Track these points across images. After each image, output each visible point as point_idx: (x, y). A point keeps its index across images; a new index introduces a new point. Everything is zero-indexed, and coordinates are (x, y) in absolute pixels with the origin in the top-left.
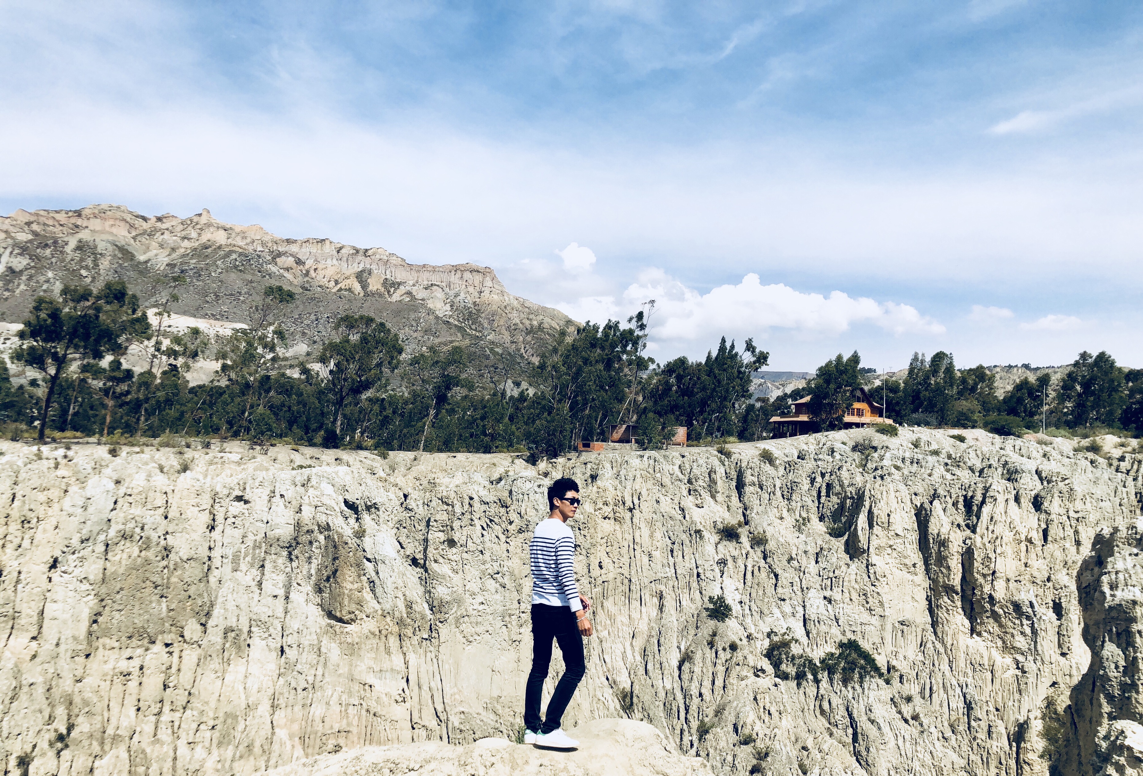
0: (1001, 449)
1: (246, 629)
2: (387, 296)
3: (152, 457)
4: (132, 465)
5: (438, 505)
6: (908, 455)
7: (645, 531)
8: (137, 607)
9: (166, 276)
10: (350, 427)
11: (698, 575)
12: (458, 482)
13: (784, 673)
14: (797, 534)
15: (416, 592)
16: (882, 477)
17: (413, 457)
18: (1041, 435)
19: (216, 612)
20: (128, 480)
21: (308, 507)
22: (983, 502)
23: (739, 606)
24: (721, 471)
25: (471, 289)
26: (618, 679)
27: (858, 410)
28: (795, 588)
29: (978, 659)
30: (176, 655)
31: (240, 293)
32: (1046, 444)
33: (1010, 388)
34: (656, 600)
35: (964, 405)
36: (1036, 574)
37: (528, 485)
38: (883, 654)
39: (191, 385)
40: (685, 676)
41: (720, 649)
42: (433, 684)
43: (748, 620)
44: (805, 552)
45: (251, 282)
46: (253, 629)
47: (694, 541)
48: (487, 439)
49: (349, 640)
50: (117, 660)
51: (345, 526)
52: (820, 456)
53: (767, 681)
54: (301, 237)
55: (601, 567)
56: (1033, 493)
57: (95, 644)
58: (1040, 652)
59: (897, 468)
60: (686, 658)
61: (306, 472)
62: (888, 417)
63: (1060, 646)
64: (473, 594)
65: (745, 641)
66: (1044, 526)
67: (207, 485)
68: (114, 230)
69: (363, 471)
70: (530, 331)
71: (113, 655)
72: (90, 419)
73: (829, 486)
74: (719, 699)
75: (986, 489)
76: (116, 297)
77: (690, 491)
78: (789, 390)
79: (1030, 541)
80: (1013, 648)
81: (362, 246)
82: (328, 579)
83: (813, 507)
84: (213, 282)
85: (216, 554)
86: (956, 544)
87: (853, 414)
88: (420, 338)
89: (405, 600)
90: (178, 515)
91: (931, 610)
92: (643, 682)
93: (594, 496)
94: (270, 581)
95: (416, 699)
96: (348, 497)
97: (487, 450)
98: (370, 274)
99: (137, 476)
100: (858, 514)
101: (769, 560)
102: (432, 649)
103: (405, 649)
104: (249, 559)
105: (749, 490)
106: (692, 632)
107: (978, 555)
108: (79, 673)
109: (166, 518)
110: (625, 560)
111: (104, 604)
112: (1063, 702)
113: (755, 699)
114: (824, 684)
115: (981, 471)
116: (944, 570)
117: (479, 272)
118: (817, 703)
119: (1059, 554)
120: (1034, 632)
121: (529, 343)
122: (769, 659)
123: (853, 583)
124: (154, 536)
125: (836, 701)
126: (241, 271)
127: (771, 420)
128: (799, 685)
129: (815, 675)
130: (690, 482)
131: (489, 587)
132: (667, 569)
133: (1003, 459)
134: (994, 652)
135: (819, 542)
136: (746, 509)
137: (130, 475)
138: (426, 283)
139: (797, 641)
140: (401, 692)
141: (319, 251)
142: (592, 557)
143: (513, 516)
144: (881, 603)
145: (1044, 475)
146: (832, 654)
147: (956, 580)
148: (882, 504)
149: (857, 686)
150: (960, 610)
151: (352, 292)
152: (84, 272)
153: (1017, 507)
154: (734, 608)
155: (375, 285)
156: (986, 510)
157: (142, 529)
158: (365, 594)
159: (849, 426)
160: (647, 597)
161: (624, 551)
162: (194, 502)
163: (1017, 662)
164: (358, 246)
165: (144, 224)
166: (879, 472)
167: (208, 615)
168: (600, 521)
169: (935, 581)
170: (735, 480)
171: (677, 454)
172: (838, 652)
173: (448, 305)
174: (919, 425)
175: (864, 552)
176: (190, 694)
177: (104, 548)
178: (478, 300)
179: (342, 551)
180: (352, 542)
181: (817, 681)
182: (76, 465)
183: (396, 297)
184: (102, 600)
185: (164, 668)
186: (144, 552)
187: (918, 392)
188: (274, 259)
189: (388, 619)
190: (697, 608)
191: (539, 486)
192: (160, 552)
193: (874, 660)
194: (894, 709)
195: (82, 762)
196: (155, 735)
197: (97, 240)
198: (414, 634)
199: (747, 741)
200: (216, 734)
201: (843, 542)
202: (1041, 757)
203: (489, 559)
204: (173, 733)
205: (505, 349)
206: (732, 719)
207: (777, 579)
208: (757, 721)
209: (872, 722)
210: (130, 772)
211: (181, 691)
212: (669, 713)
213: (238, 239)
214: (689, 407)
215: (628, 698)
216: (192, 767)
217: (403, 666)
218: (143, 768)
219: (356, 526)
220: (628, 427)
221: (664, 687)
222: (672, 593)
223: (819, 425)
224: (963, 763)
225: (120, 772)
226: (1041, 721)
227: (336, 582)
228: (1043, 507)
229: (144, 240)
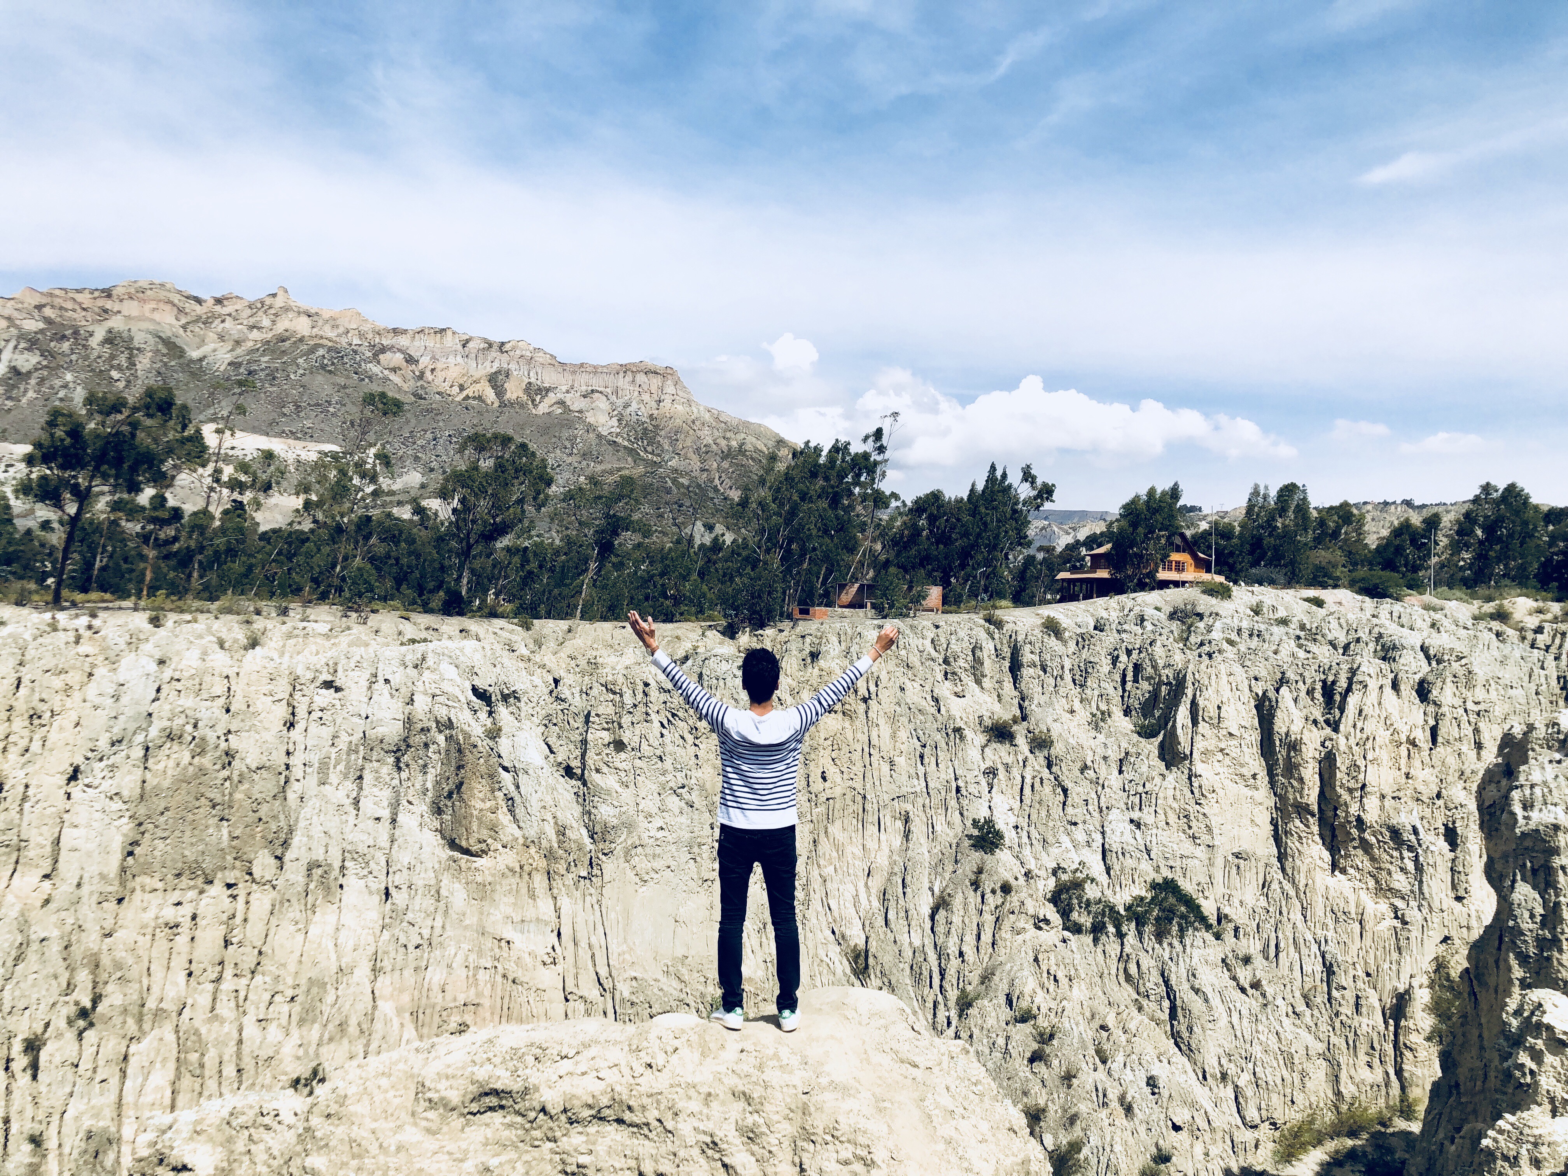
0: (1374, 616)
1: (337, 864)
2: (531, 406)
3: (209, 629)
4: (181, 637)
5: (601, 694)
6: (1245, 625)
7: (885, 730)
8: (188, 833)
9: (228, 379)
10: (480, 586)
11: (958, 790)
12: (628, 663)
13: (1076, 924)
14: (1093, 733)
15: (571, 813)
16: (1210, 655)
17: (566, 628)
18: (1428, 598)
19: (297, 840)
20: (175, 659)
21: (423, 697)
22: (1349, 690)
23: (1014, 832)
24: (988, 646)
25: (646, 397)
26: (848, 933)
27: (1177, 563)
28: (1090, 808)
29: (1342, 905)
30: (241, 899)
31: (329, 403)
32: (1435, 609)
33: (1385, 533)
34: (899, 824)
35: (1322, 556)
36: (1421, 788)
37: (725, 666)
38: (1212, 898)
39: (262, 529)
40: (940, 929)
41: (988, 891)
42: (593, 940)
43: (1027, 851)
44: (1105, 758)
45: (345, 387)
46: (347, 864)
47: (951, 744)
48: (668, 603)
49: (479, 879)
50: (161, 906)
51: (473, 723)
52: (1125, 627)
53: (1052, 935)
54: (412, 325)
55: (824, 779)
56: (1417, 677)
57: (130, 885)
58: (1427, 895)
59: (1231, 642)
60: (941, 904)
61: (420, 648)
62: (1219, 573)
63: (1454, 887)
64: (649, 816)
65: (1022, 880)
66: (1432, 722)
67: (284, 666)
68: (157, 316)
69: (498, 647)
70: (727, 455)
71: (155, 900)
72: (123, 576)
73: (1137, 668)
74: (986, 959)
75: (1353, 672)
76: (160, 409)
77: (946, 674)
78: (1082, 536)
79: (1413, 743)
80: (1390, 889)
81: (496, 338)
82: (450, 796)
83: (1115, 696)
84: (293, 387)
85: (296, 761)
86: (1311, 747)
87: (1170, 569)
88: (576, 465)
89: (556, 823)
90: (244, 707)
91: (1277, 838)
92: (882, 937)
93: (814, 681)
94: (371, 798)
95: (570, 959)
96: (478, 683)
97: (668, 618)
98: (507, 376)
99: (188, 653)
100: (1177, 706)
101: (1055, 769)
102: (592, 891)
103: (555, 891)
104: (341, 767)
105: (1027, 672)
106: (950, 868)
107: (1342, 763)
108: (108, 925)
109: (228, 711)
110: (858, 768)
111: (142, 829)
112: (1458, 963)
113: (1036, 960)
114: (1131, 939)
115: (1346, 647)
116: (1295, 783)
117: (656, 373)
118: (1122, 966)
119: (1452, 761)
120: (1419, 868)
121: (725, 471)
122: (1056, 905)
123: (1170, 801)
124: (211, 736)
125: (1147, 962)
126: (330, 372)
127: (1059, 577)
128: (1096, 941)
129: (1118, 927)
130: (946, 661)
131: (670, 806)
132: (916, 782)
133: (1376, 630)
134: (1363, 895)
135: (1124, 745)
136: (1023, 699)
137: (178, 653)
138: (584, 388)
139: (1093, 880)
140: (550, 950)
141: (438, 345)
142: (812, 765)
144: (1209, 829)
145: (1432, 652)
146: (1142, 899)
147: (1311, 796)
148: (1210, 693)
149: (1176, 943)
150: (1317, 838)
151: (483, 401)
152: (115, 374)
153: (1395, 697)
154: (1007, 835)
155: (514, 391)
156: (1353, 701)
157: (195, 726)
158: (501, 816)
159: (1164, 585)
160: (887, 820)
161: (856, 756)
162: (266, 689)
163: (1396, 910)
164: (491, 338)
165: (198, 307)
166: (1206, 648)
167: (285, 844)
169: (1282, 798)
170: (1008, 660)
171: (928, 624)
172: (1149, 896)
173: (615, 419)
174: (1261, 584)
175: (1185, 758)
176: (260, 953)
177: (142, 753)
178: (656, 412)
179: (469, 757)
180: (484, 745)
181: (1121, 935)
182: (104, 638)
183: (543, 408)
184: (140, 824)
185: (224, 917)
186: (197, 759)
187: (1260, 538)
188: (375, 355)
189: (533, 850)
190: (956, 836)
192: (220, 758)
193: (1199, 907)
194: (1227, 974)
195: (113, 1047)
196: (213, 1009)
197: (133, 329)
198: (568, 870)
199: (1025, 1017)
200: (297, 1008)
201: (1157, 744)
202: (1429, 1039)
203: (671, 768)
204: (238, 1006)
205: (693, 479)
206: (1004, 987)
207: (1066, 796)
208: (1039, 990)
209: (1197, 991)
210: (178, 1060)
211: (249, 949)
212: (917, 978)
213: (327, 328)
214: (946, 558)
215: (862, 958)
216: (264, 1054)
217: (553, 915)
218: (197, 1055)
219: (489, 722)
220: (862, 587)
221: (911, 943)
222: (921, 814)
223: (1123, 584)
224: (1321, 1047)
225: (165, 1060)
226: (1428, 990)
227: (461, 800)
228: (1431, 697)
229: (197, 330)
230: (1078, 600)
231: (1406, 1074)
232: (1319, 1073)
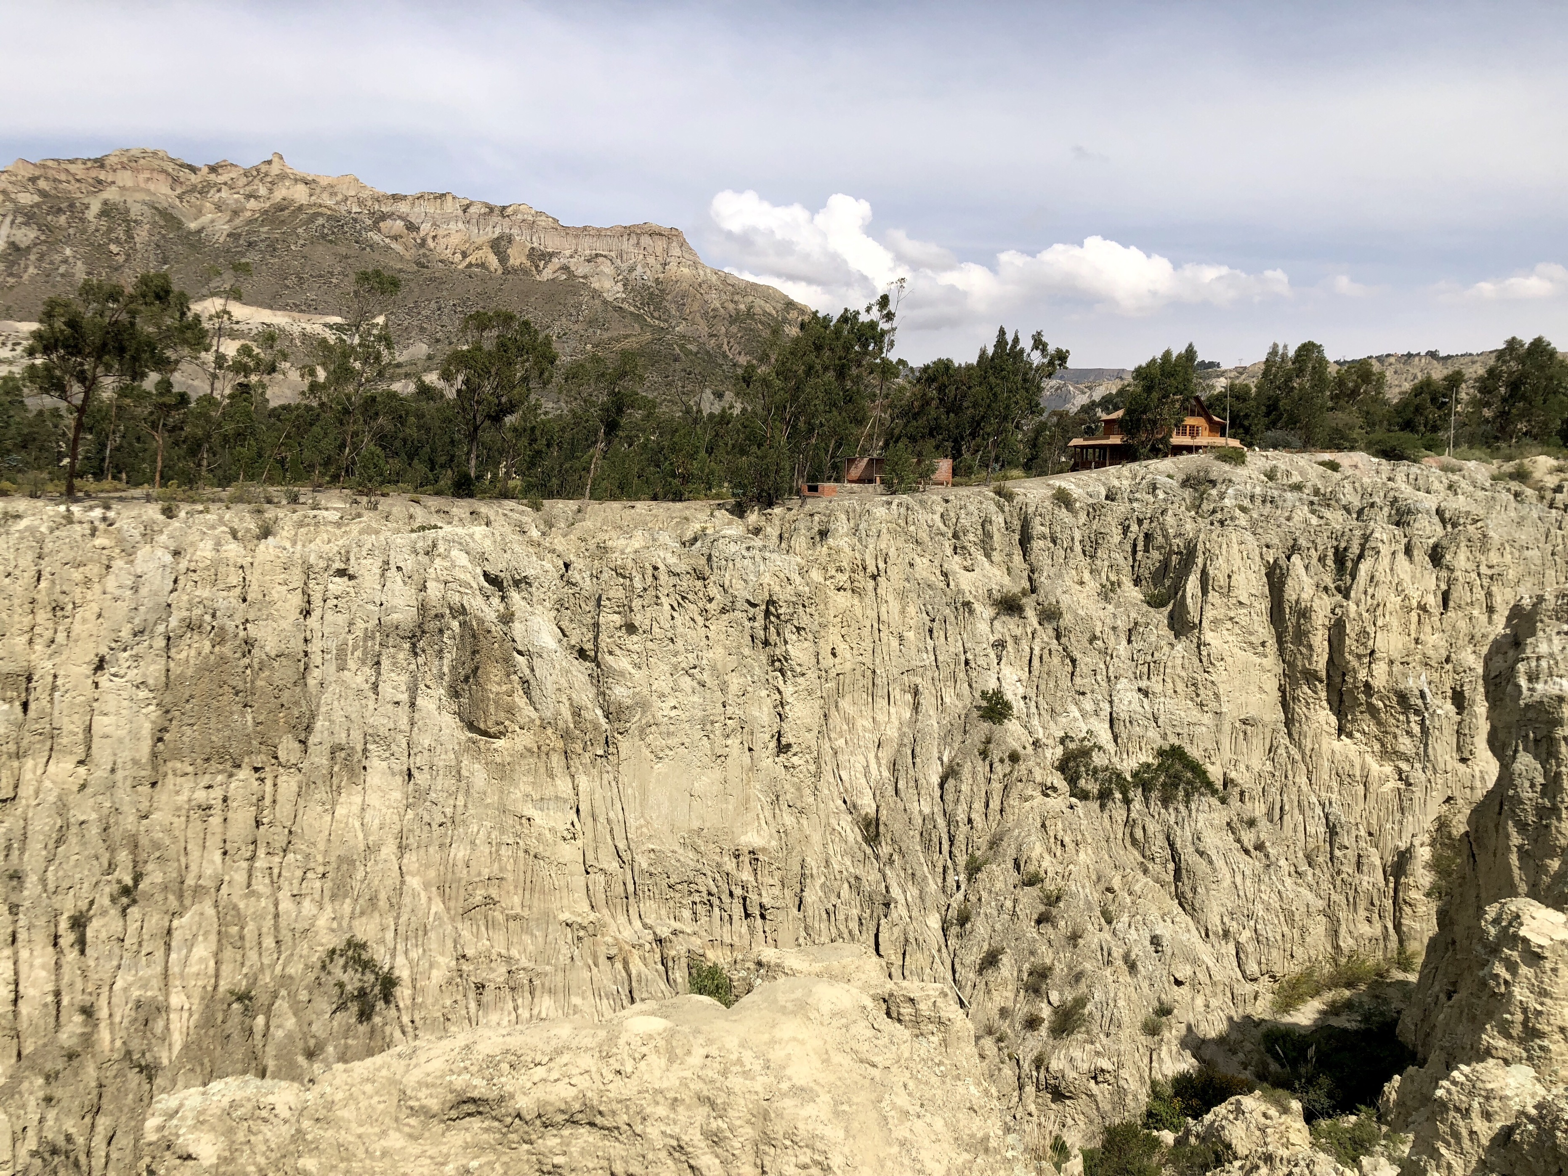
0: (1390, 479)
1: (359, 748)
2: (535, 273)
3: (221, 519)
4: (194, 529)
5: (610, 578)
6: (1258, 490)
7: (894, 605)
8: (213, 720)
9: (228, 251)
10: (490, 461)
11: (967, 663)
12: (637, 546)
13: (1083, 790)
14: (1102, 604)
15: (586, 696)
16: (1222, 523)
17: (575, 508)
18: (1447, 458)
19: (320, 724)
20: (190, 550)
21: (434, 584)
22: (1361, 556)
23: (1022, 702)
24: (999, 520)
25: (651, 260)
26: (859, 802)
27: (1192, 427)
28: (1099, 678)
29: (1347, 768)
30: (269, 782)
31: (332, 273)
32: (1453, 471)
33: (1407, 386)
34: (909, 697)
35: (1340, 418)
36: (1431, 653)
37: (733, 548)
38: (1218, 763)
39: (273, 404)
40: (950, 797)
41: (996, 760)
42: (612, 815)
43: (1035, 721)
44: (1114, 628)
45: (347, 257)
46: (370, 747)
47: (961, 617)
48: (677, 482)
49: (498, 760)
50: (193, 790)
51: (486, 608)
52: (1137, 495)
53: (1057, 803)
54: (410, 190)
55: (834, 655)
56: (1431, 541)
57: (162, 769)
58: (1432, 758)
59: (1243, 509)
60: (950, 773)
61: (431, 534)
62: (1234, 436)
63: (1459, 749)
64: (662, 696)
65: (1030, 749)
66: (1444, 587)
67: (298, 555)
68: (152, 187)
69: (508, 529)
70: (734, 319)
71: (187, 784)
72: (137, 456)
73: (1147, 536)
74: (994, 825)
75: (1366, 538)
76: (158, 297)
77: (955, 548)
78: (1097, 396)
79: (1423, 608)
80: (1395, 752)
81: (498, 202)
82: (466, 679)
83: (1125, 566)
84: (294, 258)
85: (315, 648)
86: (1321, 614)
87: (1184, 434)
88: (582, 333)
89: (571, 705)
90: (260, 597)
91: (1284, 704)
92: (892, 805)
93: (823, 560)
94: (389, 683)
95: (590, 835)
96: (488, 568)
97: (678, 497)
98: (510, 242)
99: (201, 545)
100: (1188, 576)
101: (1063, 640)
102: (609, 768)
103: (573, 769)
104: (358, 653)
105: (1037, 545)
106: (959, 738)
107: (1351, 629)
108: (144, 806)
109: (244, 600)
110: (867, 644)
111: (169, 716)
112: (1459, 827)
113: (1043, 825)
114: (1137, 805)
115: (1360, 512)
116: (1304, 650)
117: (661, 235)
118: (1128, 831)
119: (1463, 625)
120: (1425, 731)
121: (734, 336)
122: (1063, 772)
123: (1179, 670)
124: (230, 625)
125: (1153, 827)
126: (331, 241)
127: (1072, 444)
128: (1102, 807)
129: (1124, 793)
130: (955, 536)
131: (683, 685)
132: (925, 656)
133: (1392, 494)
134: (1369, 758)
135: (1133, 615)
136: (1032, 571)
137: (192, 544)
138: (588, 252)
139: (1100, 748)
140: (569, 826)
141: (438, 211)
142: (821, 643)
143: (713, 591)
144: (1217, 696)
145: (1447, 516)
146: (1149, 766)
147: (1320, 662)
148: (1220, 562)
149: (1181, 808)
150: (1325, 704)
151: (487, 269)
152: (114, 248)
153: (1407, 563)
154: (1014, 704)
155: (517, 258)
156: (1364, 567)
157: (214, 616)
158: (517, 699)
159: (1178, 450)
160: (896, 693)
161: (866, 632)
162: (281, 578)
163: (1400, 772)
164: (492, 202)
165: (193, 177)
166: (1219, 516)
167: (308, 729)
168: (832, 593)
169: (1291, 665)
170: (1018, 532)
171: (937, 498)
172: (1156, 762)
173: (620, 284)
174: (1275, 448)
175: (1194, 626)
176: (290, 832)
177: (163, 643)
178: (661, 276)
179: (484, 643)
180: (497, 630)
181: (1127, 801)
182: (119, 530)
183: (547, 274)
184: (167, 712)
185: (254, 799)
186: (217, 649)
187: (1277, 399)
188: (376, 223)
189: (549, 731)
190: (965, 707)
191: (748, 549)
192: (240, 646)
193: (1205, 772)
194: (1231, 837)
195: (155, 921)
196: (249, 885)
197: (130, 201)
198: (584, 749)
199: (1033, 881)
200: (328, 884)
201: (1166, 613)
202: (1428, 895)
203: (682, 649)
204: (272, 882)
205: (701, 345)
206: (1012, 852)
207: (1074, 666)
208: (1046, 855)
209: (1201, 854)
210: (219, 933)
211: (279, 829)
212: (927, 846)
213: (325, 195)
214: (957, 427)
215: (873, 826)
216: (299, 926)
217: (571, 792)
218: (237, 928)
219: (502, 608)
220: (871, 460)
221: (920, 811)
222: (930, 686)
223: (1136, 450)
224: (1321, 904)
225: (206, 934)
226: (1428, 848)
227: (478, 684)
228: (1444, 561)
229: (193, 200)
230: (1089, 468)
231: (1405, 929)
232: (1318, 928)
